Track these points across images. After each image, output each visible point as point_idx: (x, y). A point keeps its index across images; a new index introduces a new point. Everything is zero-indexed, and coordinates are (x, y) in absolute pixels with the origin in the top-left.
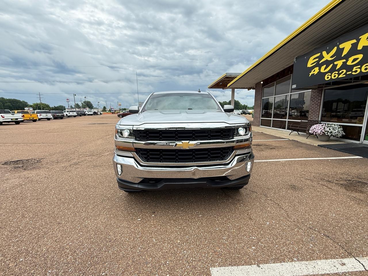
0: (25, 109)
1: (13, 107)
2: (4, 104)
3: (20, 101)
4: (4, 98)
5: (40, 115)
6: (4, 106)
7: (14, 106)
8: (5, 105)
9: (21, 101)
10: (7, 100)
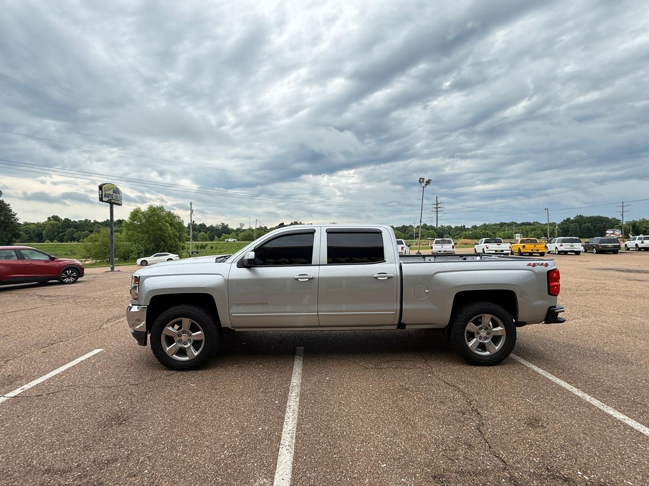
0: (607, 232)
1: (594, 229)
2: (580, 226)
3: (607, 218)
4: (582, 216)
5: (561, 246)
6: (580, 228)
7: (597, 228)
8: (582, 226)
9: (610, 218)
10: (587, 218)
